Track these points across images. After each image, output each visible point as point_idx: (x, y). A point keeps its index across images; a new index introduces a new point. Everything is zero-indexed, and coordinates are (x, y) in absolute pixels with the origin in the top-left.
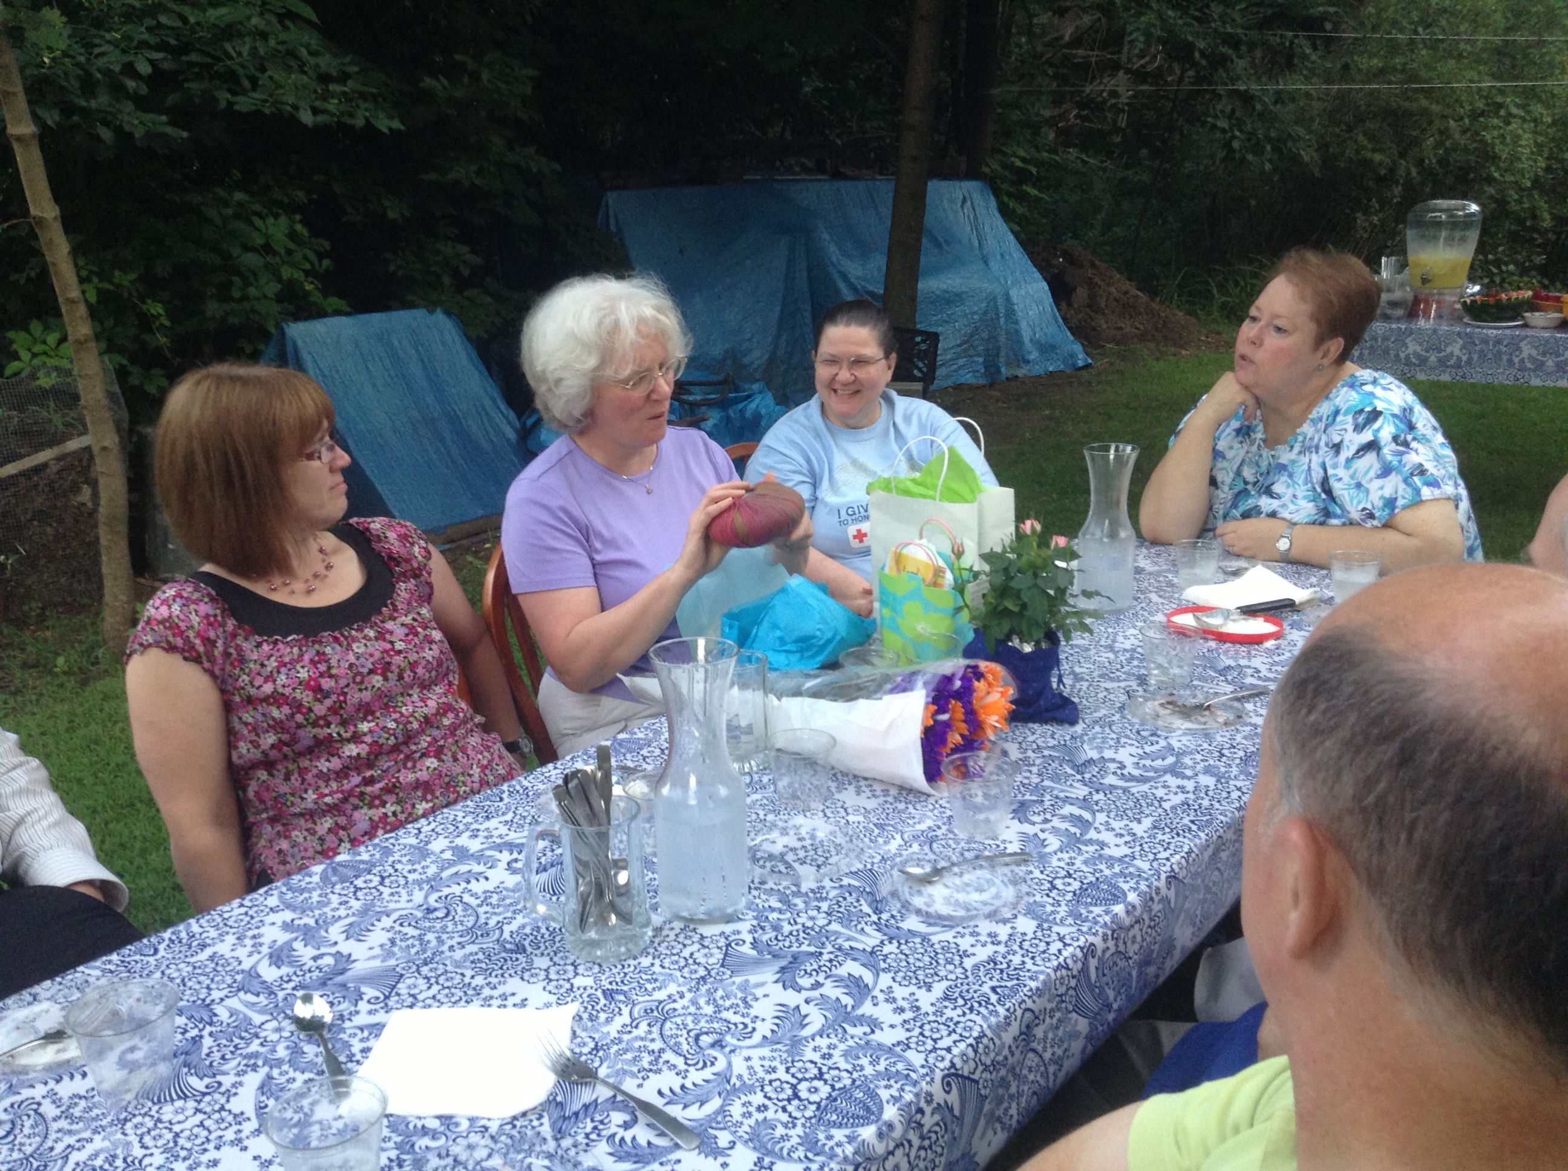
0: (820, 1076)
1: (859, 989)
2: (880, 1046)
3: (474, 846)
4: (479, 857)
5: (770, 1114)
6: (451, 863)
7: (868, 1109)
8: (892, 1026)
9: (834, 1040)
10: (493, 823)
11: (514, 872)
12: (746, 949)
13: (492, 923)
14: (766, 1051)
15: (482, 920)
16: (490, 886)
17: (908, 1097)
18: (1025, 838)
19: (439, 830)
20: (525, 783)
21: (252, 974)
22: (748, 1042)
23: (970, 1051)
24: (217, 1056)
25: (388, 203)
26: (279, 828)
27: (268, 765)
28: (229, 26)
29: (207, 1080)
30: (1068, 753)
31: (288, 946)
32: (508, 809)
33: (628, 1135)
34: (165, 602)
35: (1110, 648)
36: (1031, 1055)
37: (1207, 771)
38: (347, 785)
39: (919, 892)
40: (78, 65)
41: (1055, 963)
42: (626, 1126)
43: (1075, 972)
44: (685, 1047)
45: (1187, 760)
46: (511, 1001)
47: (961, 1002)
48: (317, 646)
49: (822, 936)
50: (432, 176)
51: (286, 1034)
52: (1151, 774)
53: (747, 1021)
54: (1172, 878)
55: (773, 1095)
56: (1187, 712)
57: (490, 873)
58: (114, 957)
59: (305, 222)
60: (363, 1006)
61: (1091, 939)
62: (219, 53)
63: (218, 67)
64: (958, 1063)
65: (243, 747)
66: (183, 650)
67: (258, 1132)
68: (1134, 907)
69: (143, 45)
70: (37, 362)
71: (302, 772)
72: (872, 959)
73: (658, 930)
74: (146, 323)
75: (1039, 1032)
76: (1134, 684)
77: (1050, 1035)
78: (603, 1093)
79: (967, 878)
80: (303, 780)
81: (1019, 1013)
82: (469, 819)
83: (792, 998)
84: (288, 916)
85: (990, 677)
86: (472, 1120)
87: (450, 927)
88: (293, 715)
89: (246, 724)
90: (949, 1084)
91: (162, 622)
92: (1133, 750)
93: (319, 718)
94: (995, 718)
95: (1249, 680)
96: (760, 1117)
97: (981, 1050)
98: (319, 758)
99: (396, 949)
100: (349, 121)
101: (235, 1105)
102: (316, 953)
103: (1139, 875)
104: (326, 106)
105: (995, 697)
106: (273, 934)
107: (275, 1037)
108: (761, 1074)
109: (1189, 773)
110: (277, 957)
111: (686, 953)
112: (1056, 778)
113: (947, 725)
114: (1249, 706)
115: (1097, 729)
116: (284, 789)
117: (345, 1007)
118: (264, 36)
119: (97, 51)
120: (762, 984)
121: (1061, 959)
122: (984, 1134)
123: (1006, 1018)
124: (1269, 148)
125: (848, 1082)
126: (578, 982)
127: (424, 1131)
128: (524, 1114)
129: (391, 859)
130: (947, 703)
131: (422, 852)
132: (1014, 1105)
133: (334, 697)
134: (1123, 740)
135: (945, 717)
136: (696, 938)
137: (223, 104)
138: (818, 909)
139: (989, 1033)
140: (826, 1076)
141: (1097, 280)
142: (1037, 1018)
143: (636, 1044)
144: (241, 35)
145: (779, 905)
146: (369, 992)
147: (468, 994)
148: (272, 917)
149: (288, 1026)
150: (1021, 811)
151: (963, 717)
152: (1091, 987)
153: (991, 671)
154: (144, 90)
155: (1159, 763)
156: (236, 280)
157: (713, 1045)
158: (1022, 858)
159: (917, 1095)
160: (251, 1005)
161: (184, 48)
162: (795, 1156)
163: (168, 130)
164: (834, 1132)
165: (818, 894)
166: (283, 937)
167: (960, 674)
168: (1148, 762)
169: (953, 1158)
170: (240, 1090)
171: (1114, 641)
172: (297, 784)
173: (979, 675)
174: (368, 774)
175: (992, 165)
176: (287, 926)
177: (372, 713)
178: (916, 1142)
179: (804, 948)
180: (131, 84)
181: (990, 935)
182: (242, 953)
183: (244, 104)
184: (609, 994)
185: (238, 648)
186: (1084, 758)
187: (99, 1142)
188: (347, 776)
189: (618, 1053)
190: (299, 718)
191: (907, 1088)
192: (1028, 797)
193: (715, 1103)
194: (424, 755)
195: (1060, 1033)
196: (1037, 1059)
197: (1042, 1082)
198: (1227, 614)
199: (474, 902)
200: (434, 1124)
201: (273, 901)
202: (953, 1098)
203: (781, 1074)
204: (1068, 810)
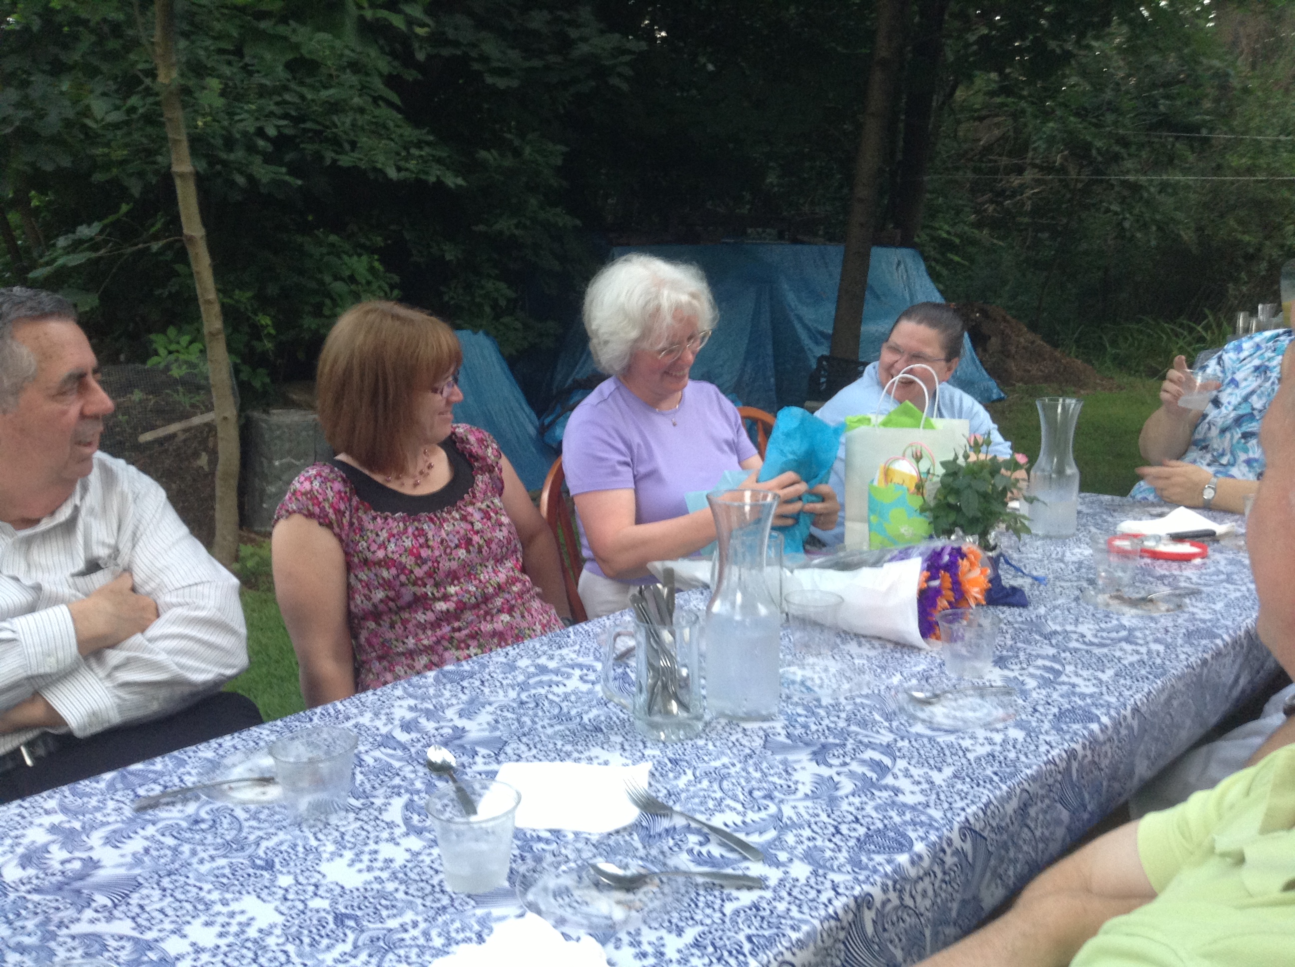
0: (857, 820)
1: (882, 769)
2: (904, 805)
3: (552, 665)
4: (557, 672)
5: (819, 842)
6: (534, 675)
7: (900, 844)
8: (912, 793)
9: (864, 799)
10: (564, 651)
11: (586, 682)
12: (782, 738)
13: (573, 712)
14: (809, 803)
15: (565, 710)
16: (568, 690)
17: (933, 837)
18: (1007, 679)
19: (523, 653)
20: (586, 627)
21: (389, 737)
22: (793, 797)
23: (981, 814)
24: (368, 786)
25: (445, 248)
26: (385, 663)
27: (376, 615)
28: (336, 104)
29: (362, 801)
30: (1035, 626)
31: (416, 721)
32: (575, 643)
33: (704, 850)
34: (309, 479)
35: (1061, 560)
36: (1026, 830)
37: (1157, 641)
38: (439, 633)
39: (922, 710)
40: (223, 128)
41: (1045, 759)
42: (701, 844)
43: (1061, 769)
44: (741, 797)
45: (1138, 634)
46: (595, 761)
47: (968, 780)
48: (416, 523)
49: (844, 734)
50: (481, 228)
51: (421, 774)
52: (1109, 642)
53: (790, 783)
54: (1136, 710)
55: (819, 831)
56: (1134, 603)
57: (566, 682)
58: (279, 723)
59: (381, 261)
60: (479, 759)
61: (1073, 745)
62: (328, 123)
63: (328, 133)
64: (972, 820)
65: (358, 599)
66: (319, 517)
67: (407, 834)
68: (1106, 727)
69: (272, 114)
70: (172, 357)
71: (405, 622)
72: (888, 749)
73: (707, 724)
74: (256, 332)
75: (1032, 811)
76: (1085, 584)
77: (1041, 817)
78: (679, 822)
79: (961, 702)
80: (406, 628)
81: (1018, 791)
82: (545, 648)
83: (825, 771)
84: (412, 702)
85: (972, 557)
86: (577, 834)
87: (540, 713)
88: (398, 576)
89: (361, 581)
90: (965, 835)
91: (305, 494)
92: (1091, 627)
93: (417, 579)
94: (977, 589)
95: (1182, 584)
96: (811, 844)
97: (989, 812)
98: (416, 612)
99: (500, 726)
100: (423, 177)
101: (386, 817)
102: (436, 725)
103: (1109, 705)
104: (407, 165)
105: (976, 573)
106: (401, 711)
107: (413, 776)
108: (806, 817)
109: (1141, 642)
110: (407, 727)
111: (733, 738)
112: (1027, 641)
113: (937, 592)
114: (1187, 601)
115: (1058, 612)
116: (390, 635)
117: (465, 759)
118: (362, 111)
119: (237, 118)
120: (799, 761)
121: (1050, 757)
122: (988, 886)
123: (1008, 792)
124: (1154, 228)
125: (881, 826)
126: (647, 752)
127: (539, 839)
128: (617, 832)
129: (487, 670)
130: (938, 572)
131: (512, 667)
132: (1011, 868)
133: (430, 564)
134: (1081, 619)
135: (935, 583)
136: (739, 730)
137: (328, 162)
138: (839, 717)
139: (995, 802)
140: (862, 821)
141: (1008, 331)
142: (1031, 798)
143: (701, 794)
144: (343, 111)
145: (804, 713)
146: (482, 751)
147: (563, 756)
148: (399, 702)
149: (422, 770)
150: (1000, 662)
151: (950, 586)
152: (1073, 786)
153: (972, 552)
154: (270, 148)
155: (1114, 635)
156: (328, 302)
157: (765, 797)
158: (1007, 691)
159: (940, 838)
160: (391, 756)
161: (301, 119)
162: (844, 869)
163: (287, 178)
164: (873, 856)
165: (836, 706)
166: (409, 716)
167: (948, 550)
168: (1105, 634)
169: (966, 897)
170: (389, 807)
171: (1063, 555)
172: (400, 632)
173: (963, 556)
174: (456, 625)
175: (922, 237)
176: (411, 709)
177: (458, 579)
178: (940, 875)
179: (831, 740)
180: (261, 143)
181: (986, 739)
182: (379, 723)
183: (345, 161)
184: (672, 761)
185: (360, 520)
186: (1049, 630)
187: (281, 835)
188: (440, 626)
189: (688, 798)
190: (403, 578)
191: (932, 832)
192: (1005, 653)
193: (771, 834)
194: (500, 611)
195: (1048, 817)
196: (1030, 834)
197: (1033, 854)
198: (1158, 539)
199: (557, 699)
200: (546, 835)
201: (399, 692)
202: (968, 847)
203: (824, 817)
204: (1040, 662)
